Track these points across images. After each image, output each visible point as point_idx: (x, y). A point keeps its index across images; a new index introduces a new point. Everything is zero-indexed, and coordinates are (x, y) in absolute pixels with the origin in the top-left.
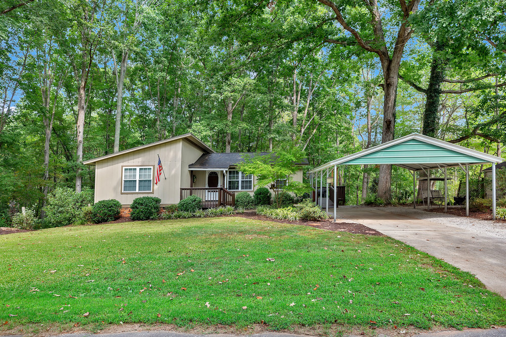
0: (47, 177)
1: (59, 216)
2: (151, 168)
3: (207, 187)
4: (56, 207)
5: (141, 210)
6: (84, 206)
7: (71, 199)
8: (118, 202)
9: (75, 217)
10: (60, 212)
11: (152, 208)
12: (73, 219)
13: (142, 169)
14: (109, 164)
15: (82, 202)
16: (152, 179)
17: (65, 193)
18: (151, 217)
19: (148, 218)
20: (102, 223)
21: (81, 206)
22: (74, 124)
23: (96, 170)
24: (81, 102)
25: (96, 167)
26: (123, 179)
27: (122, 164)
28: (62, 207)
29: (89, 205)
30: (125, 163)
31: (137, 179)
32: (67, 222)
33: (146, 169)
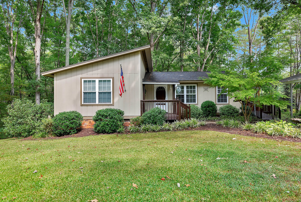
0: (13, 93)
1: (18, 128)
2: (110, 81)
3: (155, 99)
4: (15, 118)
5: (107, 122)
6: (44, 117)
7: (30, 110)
8: (79, 114)
9: (34, 129)
10: (19, 124)
11: (117, 120)
12: (33, 131)
13: (101, 81)
14: (67, 75)
15: (41, 113)
16: (111, 91)
17: (24, 105)
18: (118, 131)
19: (114, 131)
20: (63, 135)
21: (41, 117)
22: (33, 56)
23: (55, 82)
24: (37, 31)
25: (55, 79)
26: (83, 91)
27: (80, 76)
28: (21, 118)
29: (49, 116)
30: (84, 75)
31: (97, 91)
32: (26, 133)
33: (105, 81)
